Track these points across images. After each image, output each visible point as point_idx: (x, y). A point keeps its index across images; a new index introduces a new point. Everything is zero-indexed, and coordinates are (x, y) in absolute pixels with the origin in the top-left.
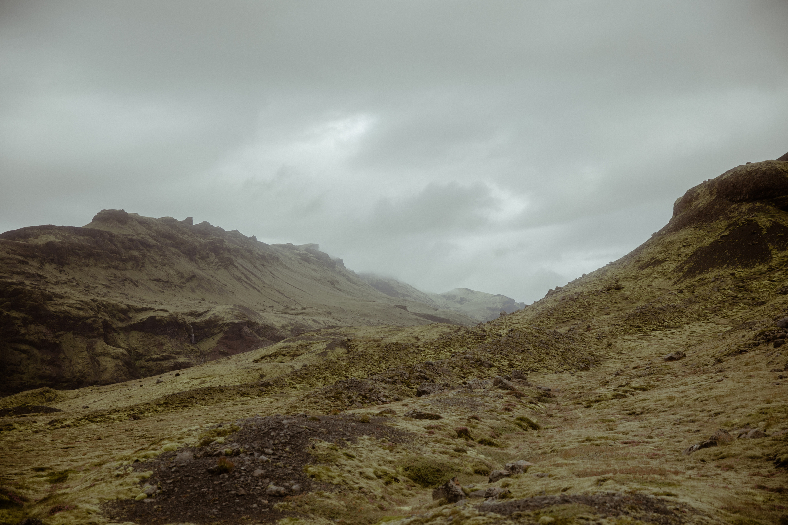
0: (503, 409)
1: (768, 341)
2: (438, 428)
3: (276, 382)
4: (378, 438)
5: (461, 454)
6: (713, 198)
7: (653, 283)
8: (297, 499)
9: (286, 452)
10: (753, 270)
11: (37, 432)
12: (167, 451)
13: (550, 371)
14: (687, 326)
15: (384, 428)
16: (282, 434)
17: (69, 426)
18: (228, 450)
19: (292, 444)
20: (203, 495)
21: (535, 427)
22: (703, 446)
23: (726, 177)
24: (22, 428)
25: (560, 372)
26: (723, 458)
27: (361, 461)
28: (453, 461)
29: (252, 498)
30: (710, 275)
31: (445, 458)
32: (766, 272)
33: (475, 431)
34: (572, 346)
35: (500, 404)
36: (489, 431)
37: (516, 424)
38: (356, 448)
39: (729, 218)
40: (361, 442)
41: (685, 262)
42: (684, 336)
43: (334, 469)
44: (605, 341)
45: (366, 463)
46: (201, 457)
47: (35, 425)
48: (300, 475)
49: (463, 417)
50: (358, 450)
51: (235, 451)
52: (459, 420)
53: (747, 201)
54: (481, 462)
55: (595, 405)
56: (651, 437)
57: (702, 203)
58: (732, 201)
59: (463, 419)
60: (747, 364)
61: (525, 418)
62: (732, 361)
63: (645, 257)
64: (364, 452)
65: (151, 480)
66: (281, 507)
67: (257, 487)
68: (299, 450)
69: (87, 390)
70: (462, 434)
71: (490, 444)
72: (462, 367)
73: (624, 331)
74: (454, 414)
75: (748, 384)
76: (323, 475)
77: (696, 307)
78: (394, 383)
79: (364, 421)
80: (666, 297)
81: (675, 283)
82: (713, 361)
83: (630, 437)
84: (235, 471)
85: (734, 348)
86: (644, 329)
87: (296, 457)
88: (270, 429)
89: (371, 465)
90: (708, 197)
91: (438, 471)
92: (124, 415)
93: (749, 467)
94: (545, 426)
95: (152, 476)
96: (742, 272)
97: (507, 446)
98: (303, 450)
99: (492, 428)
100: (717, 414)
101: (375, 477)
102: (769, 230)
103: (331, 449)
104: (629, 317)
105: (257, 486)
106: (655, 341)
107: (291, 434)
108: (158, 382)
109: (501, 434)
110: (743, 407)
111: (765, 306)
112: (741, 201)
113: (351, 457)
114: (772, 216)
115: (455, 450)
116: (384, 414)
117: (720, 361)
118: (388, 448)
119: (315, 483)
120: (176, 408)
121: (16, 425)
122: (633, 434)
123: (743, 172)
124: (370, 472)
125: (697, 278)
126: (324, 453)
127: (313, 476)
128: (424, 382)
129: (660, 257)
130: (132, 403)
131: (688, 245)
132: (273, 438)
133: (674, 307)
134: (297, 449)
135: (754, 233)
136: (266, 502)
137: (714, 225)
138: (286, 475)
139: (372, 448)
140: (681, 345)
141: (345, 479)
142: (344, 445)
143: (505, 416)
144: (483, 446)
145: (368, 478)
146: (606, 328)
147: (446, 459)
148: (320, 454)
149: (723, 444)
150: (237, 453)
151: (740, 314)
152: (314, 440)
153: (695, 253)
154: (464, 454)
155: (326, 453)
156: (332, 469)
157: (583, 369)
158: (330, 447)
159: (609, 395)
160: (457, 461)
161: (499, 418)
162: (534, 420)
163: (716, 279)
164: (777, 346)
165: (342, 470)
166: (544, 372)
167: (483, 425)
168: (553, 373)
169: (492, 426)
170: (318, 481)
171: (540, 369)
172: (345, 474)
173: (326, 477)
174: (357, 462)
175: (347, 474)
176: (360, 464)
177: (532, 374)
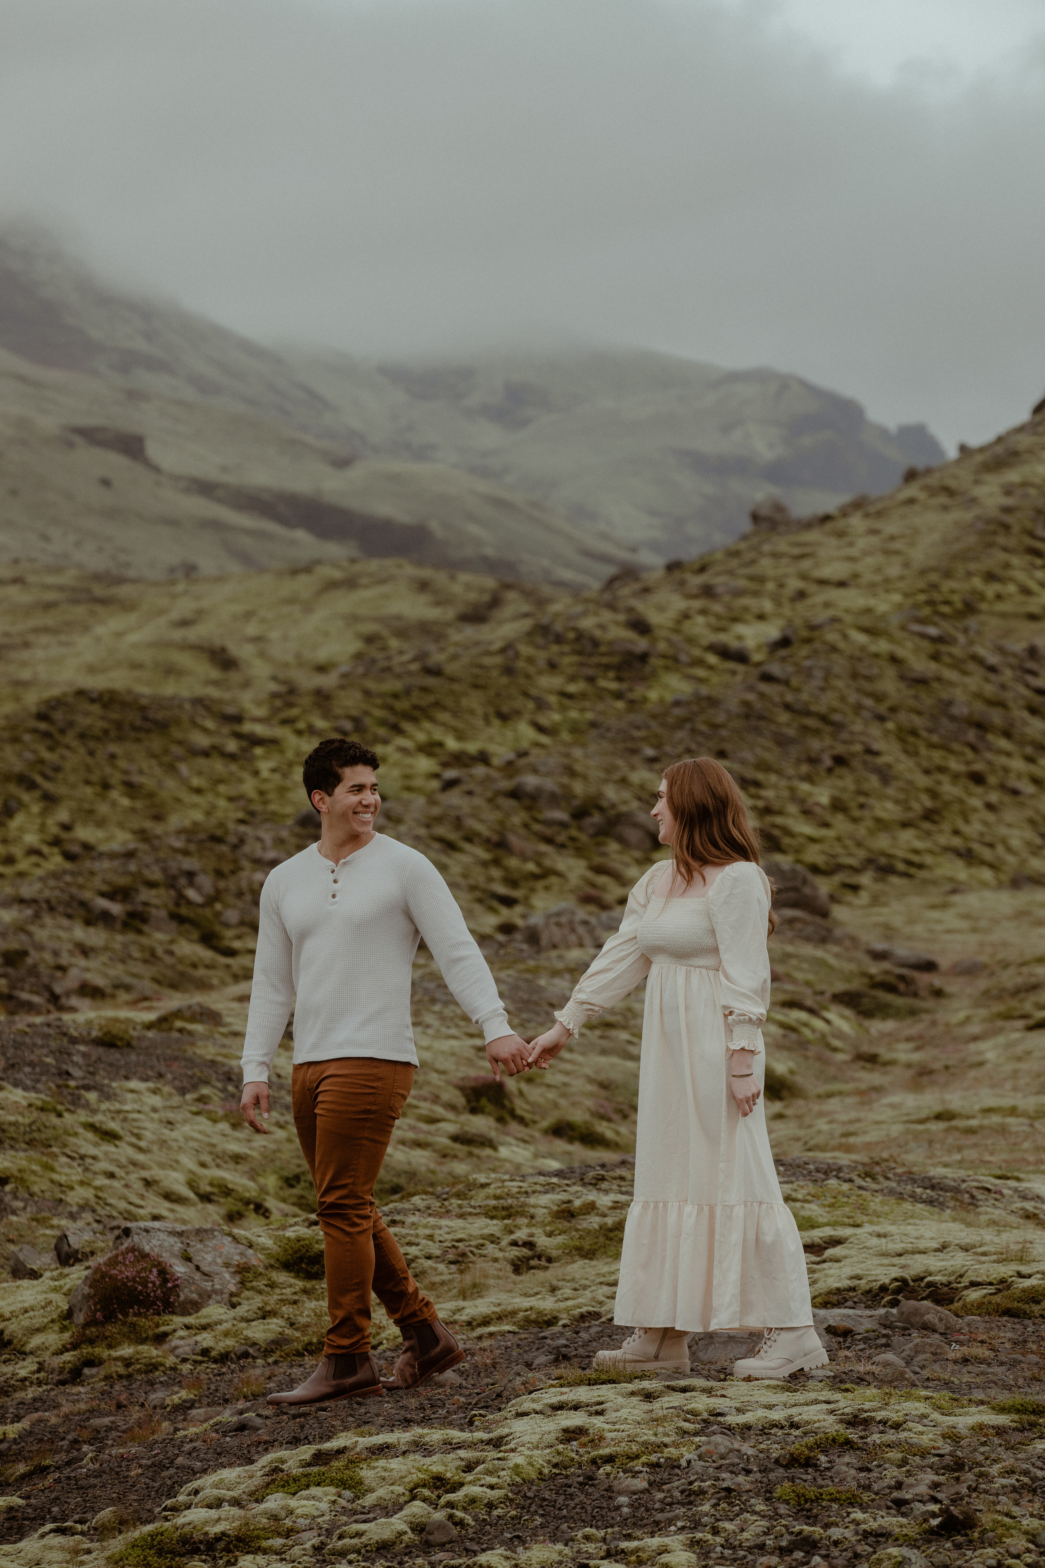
4: (182, 1091)
5: (476, 1151)
13: (987, 874)
15: (191, 1062)
27: (140, 1149)
28: (445, 1169)
33: (534, 1093)
36: (591, 1095)
38: (119, 1112)
40: (130, 1096)
43: (62, 1166)
45: (159, 1154)
50: (125, 1120)
52: (471, 1053)
64: (148, 1124)
70: (484, 1102)
74: (453, 1031)
76: (33, 1178)
79: (111, 1041)
89: (177, 1162)
94: (822, 1089)
99: (604, 1086)
101: (191, 1195)
113: (110, 1136)
115: (455, 1138)
116: (179, 1024)
118: (226, 1117)
119: (16, 1198)
124: (176, 1181)
126: (20, 1119)
139: (171, 1115)
141: (100, 1194)
142: (76, 1102)
144: (561, 1145)
145: (169, 1196)
147: (423, 1161)
148: (11, 1124)
154: (488, 1152)
155: (27, 1121)
156: (56, 1165)
158: (39, 1103)
160: (460, 1168)
165: (86, 1170)
166: (951, 880)
167: (567, 1073)
168: (1000, 886)
169: (602, 1077)
170: (22, 1193)
171: (928, 860)
172: (101, 1181)
173: (45, 1185)
174: (131, 1152)
175: (107, 1182)
176: (141, 1157)
177: (879, 886)
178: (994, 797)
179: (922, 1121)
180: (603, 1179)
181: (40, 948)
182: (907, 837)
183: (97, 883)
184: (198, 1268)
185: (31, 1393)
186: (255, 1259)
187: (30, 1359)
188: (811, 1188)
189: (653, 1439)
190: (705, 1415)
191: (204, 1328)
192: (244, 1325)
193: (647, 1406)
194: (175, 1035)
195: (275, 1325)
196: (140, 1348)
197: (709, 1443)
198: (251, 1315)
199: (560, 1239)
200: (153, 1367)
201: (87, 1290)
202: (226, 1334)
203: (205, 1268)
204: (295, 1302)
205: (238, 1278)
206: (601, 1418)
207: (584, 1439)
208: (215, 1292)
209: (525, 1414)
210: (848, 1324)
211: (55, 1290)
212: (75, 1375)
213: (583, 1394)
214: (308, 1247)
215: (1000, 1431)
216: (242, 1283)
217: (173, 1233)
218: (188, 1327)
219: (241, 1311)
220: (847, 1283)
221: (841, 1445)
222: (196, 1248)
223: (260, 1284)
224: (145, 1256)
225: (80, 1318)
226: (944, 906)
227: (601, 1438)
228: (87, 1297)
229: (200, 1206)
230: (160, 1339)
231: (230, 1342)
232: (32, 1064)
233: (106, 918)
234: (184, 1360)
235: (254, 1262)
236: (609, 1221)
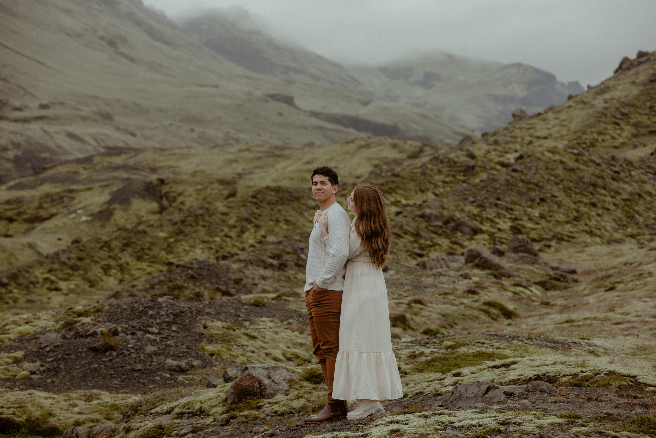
0: (465, 292)
4: (282, 321)
8: (202, 373)
9: (174, 331)
12: (23, 334)
13: (598, 240)
15: (287, 311)
16: (164, 313)
18: (104, 329)
19: (178, 324)
20: (96, 370)
27: (265, 342)
29: (152, 373)
33: (417, 319)
35: (462, 285)
36: (439, 319)
37: (481, 310)
38: (257, 329)
40: (262, 323)
43: (234, 349)
45: (271, 344)
46: (71, 338)
48: (197, 354)
49: (401, 301)
50: (259, 332)
51: (112, 330)
52: (394, 305)
59: (401, 303)
61: (496, 303)
64: (268, 333)
65: (28, 360)
66: (186, 379)
67: (154, 363)
68: (188, 330)
70: (398, 322)
76: (223, 354)
79: (257, 304)
84: (122, 349)
87: (186, 336)
88: (146, 307)
89: (278, 346)
94: (526, 315)
98: (193, 330)
99: (444, 316)
101: (284, 358)
103: (228, 328)
105: (152, 362)
107: (174, 312)
109: (456, 324)
113: (253, 338)
118: (298, 330)
119: (216, 361)
122: (635, 314)
124: (278, 353)
126: (219, 332)
127: (212, 355)
132: (151, 316)
134: (185, 328)
136: (168, 375)
138: (181, 353)
139: (276, 330)
142: (241, 325)
145: (275, 359)
148: (216, 334)
150: (115, 333)
152: (203, 319)
155: (222, 333)
156: (232, 349)
158: (226, 326)
161: (456, 302)
165: (244, 350)
166: (585, 242)
167: (430, 311)
168: (603, 243)
169: (443, 312)
170: (219, 359)
171: (576, 235)
172: (249, 354)
173: (228, 356)
174: (261, 343)
175: (251, 354)
176: (265, 345)
177: (558, 245)
178: (600, 211)
179: (561, 324)
180: (428, 343)
181: (247, 277)
182: (568, 227)
183: (268, 253)
184: (273, 381)
185: (210, 429)
186: (295, 377)
187: (211, 417)
188: (507, 344)
189: (424, 432)
190: (447, 423)
191: (276, 403)
192: (290, 402)
193: (424, 421)
194: (283, 302)
195: (302, 401)
196: (251, 411)
197: (445, 433)
198: (293, 398)
199: (410, 366)
200: (256, 418)
201: (232, 391)
202: (284, 405)
203: (276, 381)
204: (310, 393)
205: (288, 384)
206: (407, 426)
207: (398, 433)
208: (280, 390)
209: (378, 425)
210: (512, 391)
211: (221, 391)
212: (227, 422)
213: (401, 417)
214: (315, 372)
215: (559, 425)
216: (290, 386)
217: (264, 368)
218: (269, 403)
219: (289, 397)
220: (517, 377)
221: (496, 432)
222: (273, 373)
223: (297, 386)
224: (253, 377)
225: (229, 401)
226: (582, 252)
227: (405, 433)
228: (232, 393)
229: (287, 362)
230: (259, 408)
231: (285, 408)
232: (226, 313)
233: (271, 266)
234: (268, 415)
235: (295, 378)
236: (429, 358)
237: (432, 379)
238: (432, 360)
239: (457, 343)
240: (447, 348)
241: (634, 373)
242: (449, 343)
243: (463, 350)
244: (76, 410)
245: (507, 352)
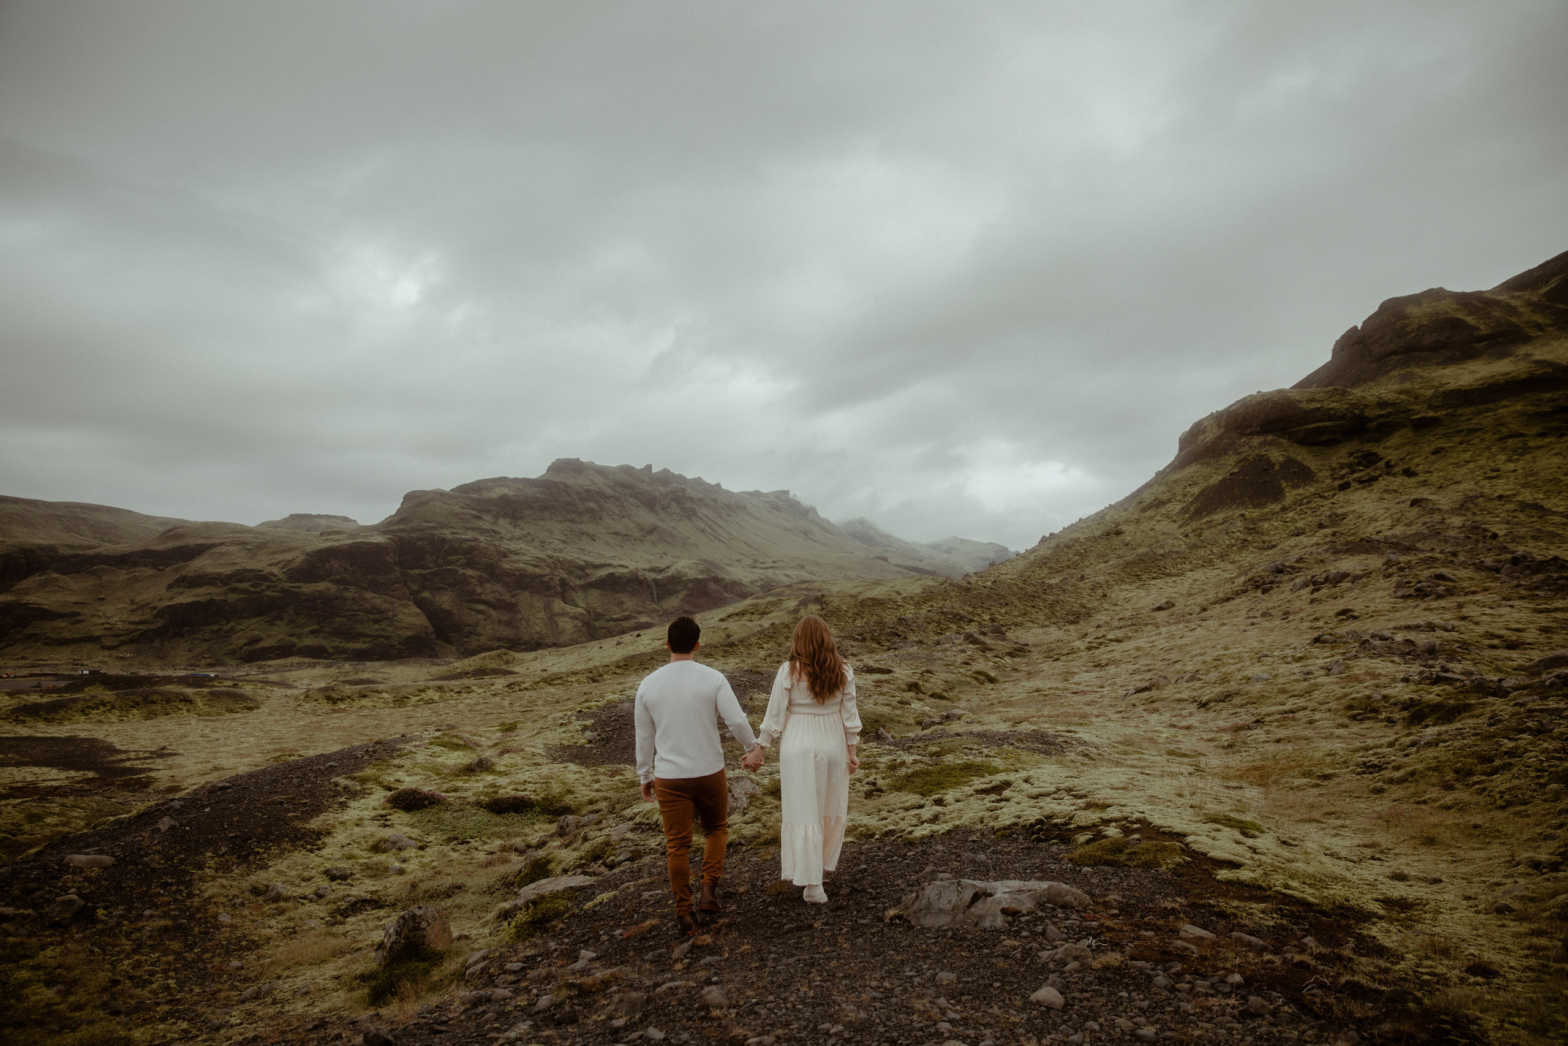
0: (962, 663)
1: (1257, 587)
2: (888, 682)
3: (741, 641)
5: (905, 706)
6: (1222, 431)
7: (1156, 527)
10: (1265, 510)
11: (495, 695)
12: (609, 702)
13: (1036, 625)
14: (1190, 574)
17: (526, 689)
21: (992, 680)
22: (1139, 691)
23: (1234, 408)
24: (480, 691)
25: (1046, 626)
26: (1152, 702)
30: (1219, 517)
31: (886, 710)
32: (1278, 513)
34: (1061, 597)
35: (961, 658)
36: (942, 684)
37: (973, 677)
39: (1239, 453)
41: (1192, 503)
42: (1186, 584)
44: (1100, 592)
47: (493, 688)
49: (918, 671)
52: (912, 674)
53: (1258, 434)
54: (924, 714)
55: (1063, 658)
56: (1102, 687)
57: (1209, 437)
58: (1242, 435)
59: (917, 673)
60: (1230, 612)
61: (983, 672)
62: (1217, 609)
63: (1148, 498)
65: (593, 728)
69: (545, 652)
70: (913, 688)
71: (941, 697)
72: (939, 622)
73: (1122, 581)
74: (908, 668)
75: (1216, 631)
77: (1202, 552)
78: (864, 640)
80: (1170, 541)
81: (1181, 526)
82: (1198, 610)
83: (1081, 688)
85: (1221, 595)
86: (1144, 577)
90: (1215, 430)
91: (876, 721)
92: (583, 678)
93: (1174, 709)
94: (1004, 680)
95: (593, 725)
96: (1253, 513)
97: (959, 699)
99: (946, 682)
100: (1176, 662)
102: (1282, 466)
104: (1127, 565)
106: (1154, 591)
108: (619, 644)
109: (954, 688)
110: (1202, 655)
111: (1275, 550)
112: (1252, 434)
114: (1285, 451)
117: (1204, 610)
120: (636, 671)
121: (474, 688)
122: (1086, 684)
123: (1253, 402)
125: (1204, 521)
128: (896, 639)
129: (1165, 498)
130: (591, 665)
131: (1194, 484)
133: (1177, 552)
135: (1265, 470)
137: (1222, 461)
140: (1182, 595)
143: (961, 670)
146: (1102, 578)
149: (1158, 689)
151: (1248, 559)
153: (1202, 493)
154: (909, 706)
157: (1072, 623)
159: (1083, 647)
161: (955, 672)
162: (993, 674)
163: (1225, 522)
164: (1265, 592)
166: (1030, 627)
168: (1039, 628)
171: (1024, 623)
177: (1016, 629)
178: (1037, 610)
180: (911, 747)
182: (1020, 619)
186: (759, 791)
188: (996, 749)
199: (887, 781)
210: (1015, 905)
220: (1014, 820)
223: (757, 803)
226: (1029, 632)
236: (910, 771)
237: (908, 804)
238: (913, 775)
239: (942, 748)
240: (932, 755)
241: (1178, 826)
242: (934, 749)
243: (949, 759)
244: (596, 786)
245: (997, 762)
